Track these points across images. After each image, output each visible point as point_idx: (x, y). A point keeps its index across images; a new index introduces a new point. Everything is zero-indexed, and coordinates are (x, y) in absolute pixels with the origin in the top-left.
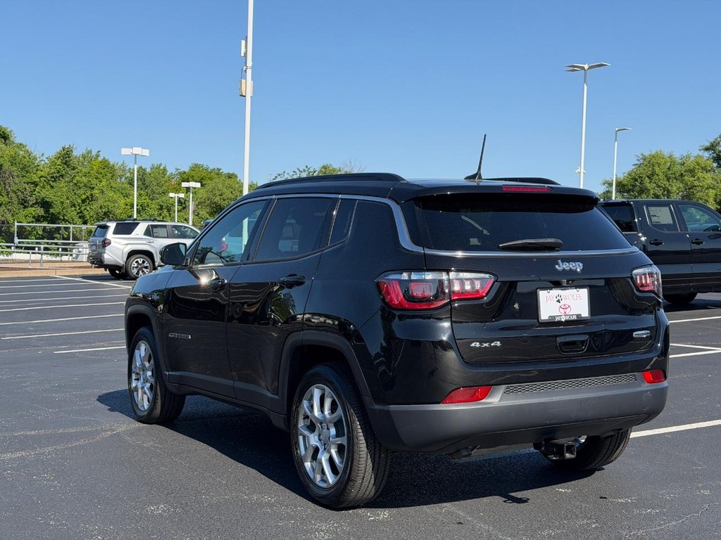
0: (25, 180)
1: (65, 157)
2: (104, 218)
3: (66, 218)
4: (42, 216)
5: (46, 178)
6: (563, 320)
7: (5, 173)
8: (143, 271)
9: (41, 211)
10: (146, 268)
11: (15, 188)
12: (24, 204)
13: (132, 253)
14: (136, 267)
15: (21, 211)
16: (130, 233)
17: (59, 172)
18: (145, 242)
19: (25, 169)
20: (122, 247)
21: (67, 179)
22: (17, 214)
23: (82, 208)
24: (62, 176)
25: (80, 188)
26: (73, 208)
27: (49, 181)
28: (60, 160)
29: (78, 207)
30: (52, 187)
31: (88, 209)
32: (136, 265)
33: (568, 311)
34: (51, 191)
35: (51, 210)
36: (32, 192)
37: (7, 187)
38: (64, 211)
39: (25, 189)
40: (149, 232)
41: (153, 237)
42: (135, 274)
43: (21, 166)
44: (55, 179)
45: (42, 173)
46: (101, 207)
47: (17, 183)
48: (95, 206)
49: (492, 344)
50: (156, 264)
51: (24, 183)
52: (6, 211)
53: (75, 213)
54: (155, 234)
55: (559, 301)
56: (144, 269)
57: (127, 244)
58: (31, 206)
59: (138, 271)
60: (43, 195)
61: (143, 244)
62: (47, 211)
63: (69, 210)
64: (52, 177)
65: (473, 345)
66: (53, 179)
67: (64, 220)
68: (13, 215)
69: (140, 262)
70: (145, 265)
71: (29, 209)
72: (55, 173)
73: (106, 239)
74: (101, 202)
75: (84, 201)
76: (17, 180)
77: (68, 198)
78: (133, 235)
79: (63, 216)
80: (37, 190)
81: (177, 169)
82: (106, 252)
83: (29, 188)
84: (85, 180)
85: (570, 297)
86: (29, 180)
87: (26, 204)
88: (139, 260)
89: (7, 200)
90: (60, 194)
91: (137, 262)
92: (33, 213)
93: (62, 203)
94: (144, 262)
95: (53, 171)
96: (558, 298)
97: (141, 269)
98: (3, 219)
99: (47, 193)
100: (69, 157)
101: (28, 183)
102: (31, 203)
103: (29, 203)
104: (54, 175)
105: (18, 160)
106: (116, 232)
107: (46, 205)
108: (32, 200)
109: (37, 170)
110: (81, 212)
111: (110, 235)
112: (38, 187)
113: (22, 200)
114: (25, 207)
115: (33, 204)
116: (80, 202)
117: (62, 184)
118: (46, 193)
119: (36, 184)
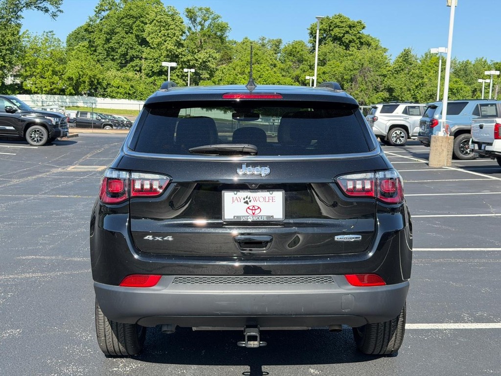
0: (378, 73)
1: (406, 57)
2: (429, 99)
3: (403, 99)
4: (388, 98)
5: (392, 71)
6: (250, 220)
7: (365, 69)
8: (400, 140)
9: (387, 95)
10: (403, 137)
11: (370, 79)
12: (376, 89)
13: (393, 127)
14: (395, 137)
15: (374, 94)
16: (392, 112)
17: (400, 67)
18: (402, 119)
19: (378, 66)
20: (385, 122)
21: (406, 72)
22: (371, 97)
23: (416, 92)
24: (402, 70)
25: (414, 78)
26: (409, 92)
27: (393, 73)
28: (401, 59)
29: (412, 92)
30: (395, 78)
31: (420, 92)
32: (395, 135)
33: (257, 212)
34: (395, 81)
35: (394, 94)
36: (382, 82)
37: (366, 79)
38: (402, 94)
39: (378, 80)
40: (406, 112)
41: (409, 115)
42: (394, 141)
43: (376, 64)
44: (397, 72)
45: (390, 69)
46: (428, 91)
47: (373, 76)
48: (424, 90)
49: (166, 239)
50: (410, 135)
51: (377, 75)
52: (365, 95)
53: (410, 96)
54: (410, 113)
55: (246, 202)
56: (401, 138)
57: (390, 120)
58: (381, 92)
59: (397, 140)
60: (388, 83)
61: (401, 120)
62: (391, 95)
63: (406, 93)
64: (396, 71)
65: (146, 238)
66: (396, 72)
67: (402, 100)
68: (369, 98)
69: (398, 133)
70: (402, 135)
71: (380, 93)
72: (397, 68)
73: (375, 117)
74: (428, 87)
75: (417, 87)
76: (372, 73)
77: (405, 85)
78: (394, 113)
79: (402, 98)
80: (385, 80)
81: (492, 61)
82: (375, 125)
83: (380, 79)
84: (417, 71)
85: (261, 199)
86: (380, 73)
87: (378, 90)
88: (397, 131)
89: (366, 87)
90: (400, 82)
91: (396, 133)
92: (382, 96)
93: (401, 89)
94: (401, 133)
95: (396, 67)
96: (246, 200)
97: (398, 138)
98: (362, 100)
99: (392, 82)
100: (408, 56)
101: (379, 75)
102: (381, 89)
103: (379, 89)
104: (397, 69)
105: (374, 60)
106: (383, 111)
107: (390, 90)
108: (382, 87)
109: (386, 66)
110: (415, 95)
111: (378, 113)
112: (386, 78)
113: (375, 87)
114: (377, 92)
115: (382, 90)
116: (414, 87)
117: (402, 75)
118: (390, 82)
119: (385, 76)
